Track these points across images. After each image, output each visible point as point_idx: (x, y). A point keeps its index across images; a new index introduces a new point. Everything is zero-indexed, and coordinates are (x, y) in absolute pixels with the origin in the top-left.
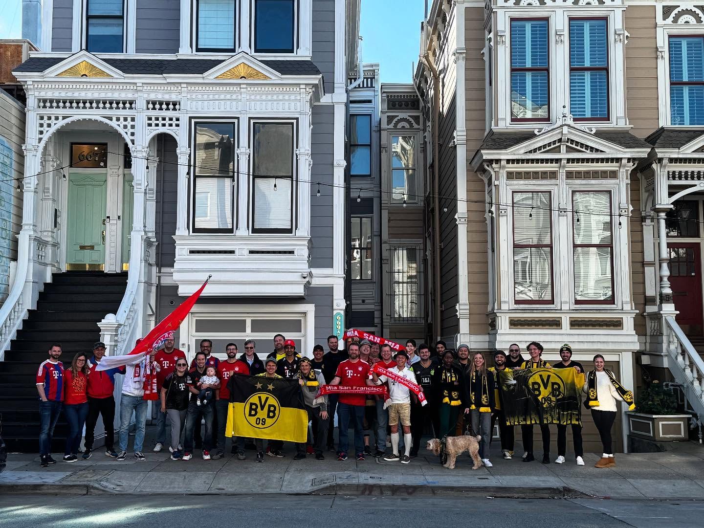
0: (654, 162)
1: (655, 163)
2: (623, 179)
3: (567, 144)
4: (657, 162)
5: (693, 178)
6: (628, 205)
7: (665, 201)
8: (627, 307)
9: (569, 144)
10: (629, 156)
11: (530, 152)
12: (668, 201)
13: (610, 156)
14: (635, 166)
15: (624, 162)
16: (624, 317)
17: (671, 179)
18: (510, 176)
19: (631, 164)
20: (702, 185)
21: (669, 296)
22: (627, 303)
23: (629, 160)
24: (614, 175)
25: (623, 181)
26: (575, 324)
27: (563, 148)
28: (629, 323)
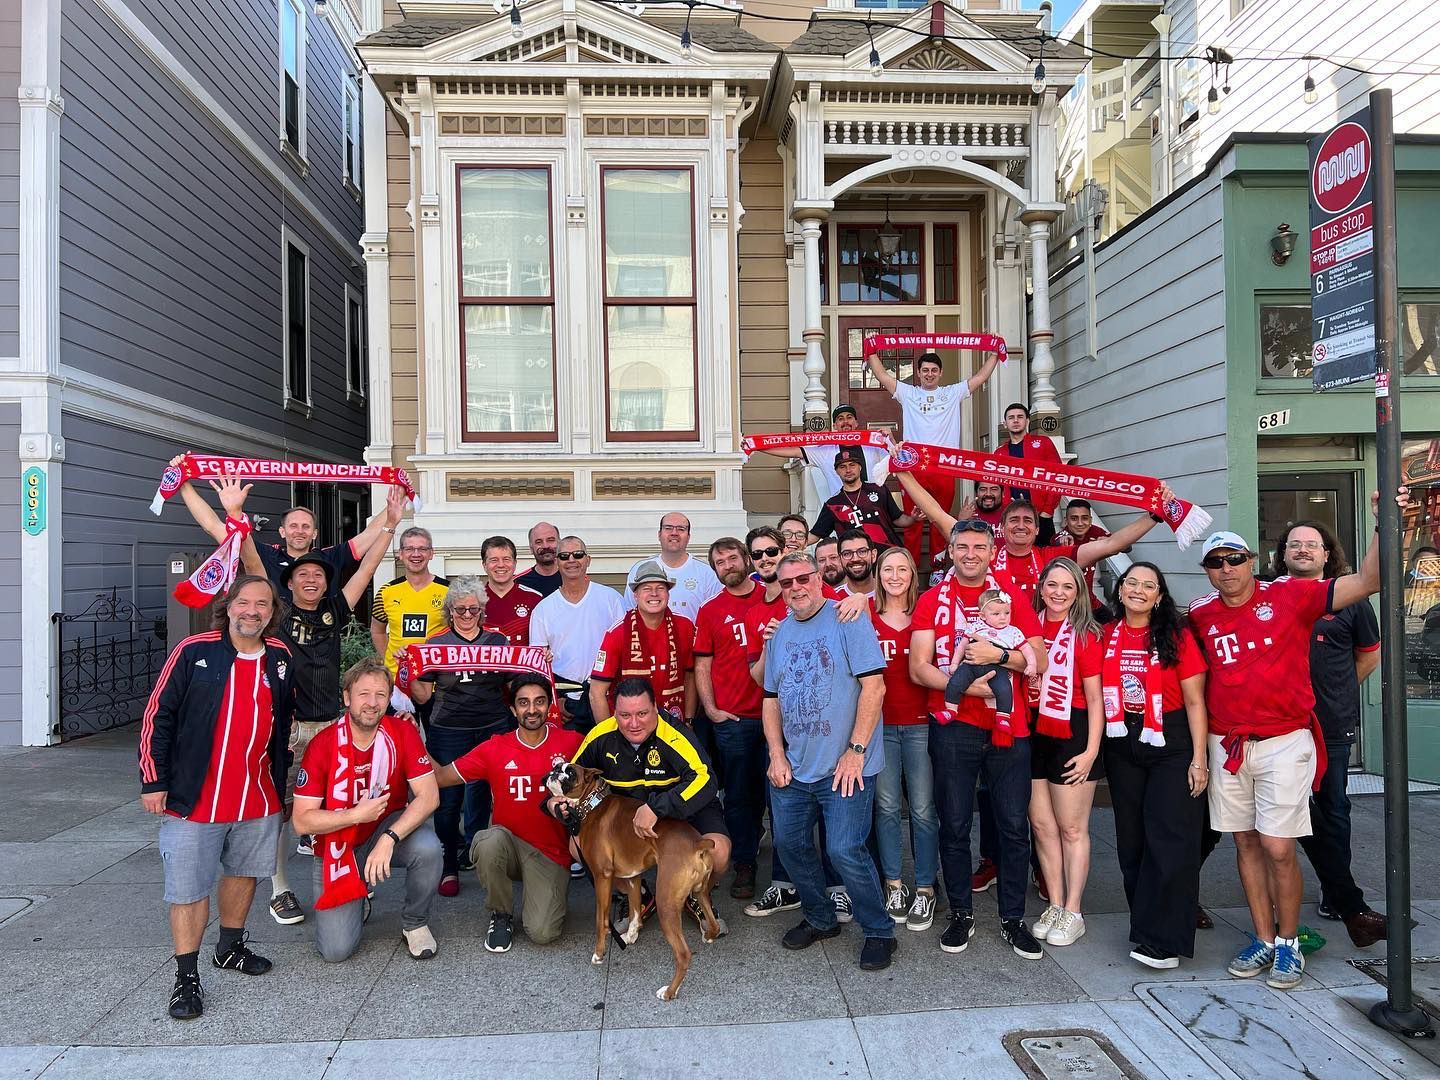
0: (794, 99)
1: (796, 102)
2: (718, 136)
3: (581, 44)
4: (800, 99)
5: (883, 140)
6: (731, 203)
7: (815, 192)
8: (725, 447)
9: (586, 45)
10: (726, 75)
11: (490, 57)
12: (822, 192)
13: (682, 74)
14: (752, 109)
15: (718, 90)
16: (717, 468)
17: (833, 140)
18: (450, 124)
19: (738, 100)
20: (903, 155)
21: (820, 418)
22: (723, 435)
23: (731, 86)
24: (698, 127)
25: (719, 142)
26: (606, 487)
27: (572, 54)
28: (728, 482)
